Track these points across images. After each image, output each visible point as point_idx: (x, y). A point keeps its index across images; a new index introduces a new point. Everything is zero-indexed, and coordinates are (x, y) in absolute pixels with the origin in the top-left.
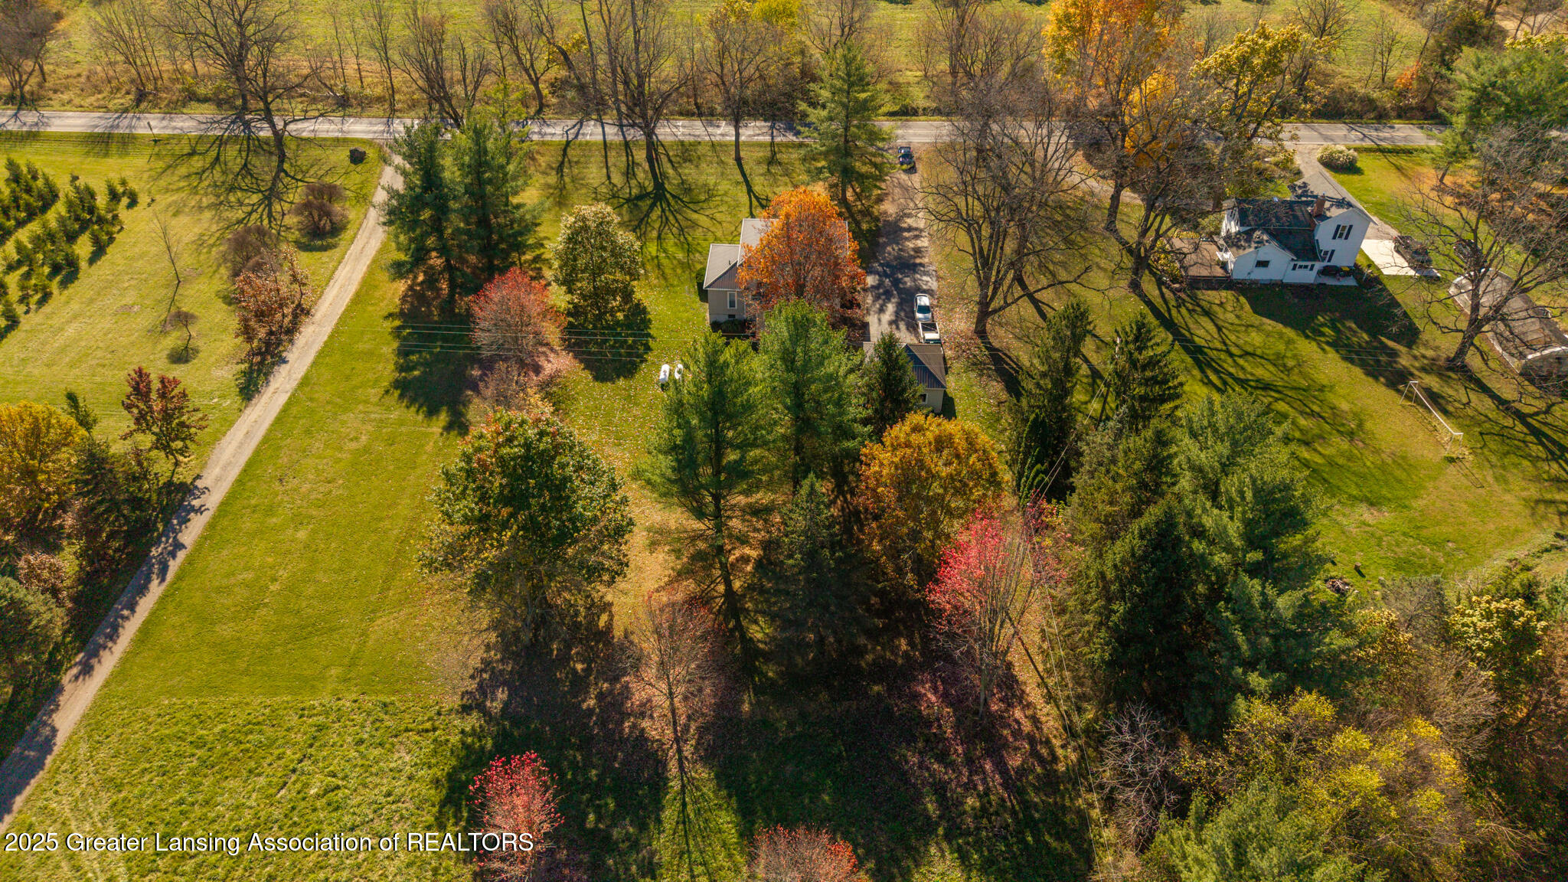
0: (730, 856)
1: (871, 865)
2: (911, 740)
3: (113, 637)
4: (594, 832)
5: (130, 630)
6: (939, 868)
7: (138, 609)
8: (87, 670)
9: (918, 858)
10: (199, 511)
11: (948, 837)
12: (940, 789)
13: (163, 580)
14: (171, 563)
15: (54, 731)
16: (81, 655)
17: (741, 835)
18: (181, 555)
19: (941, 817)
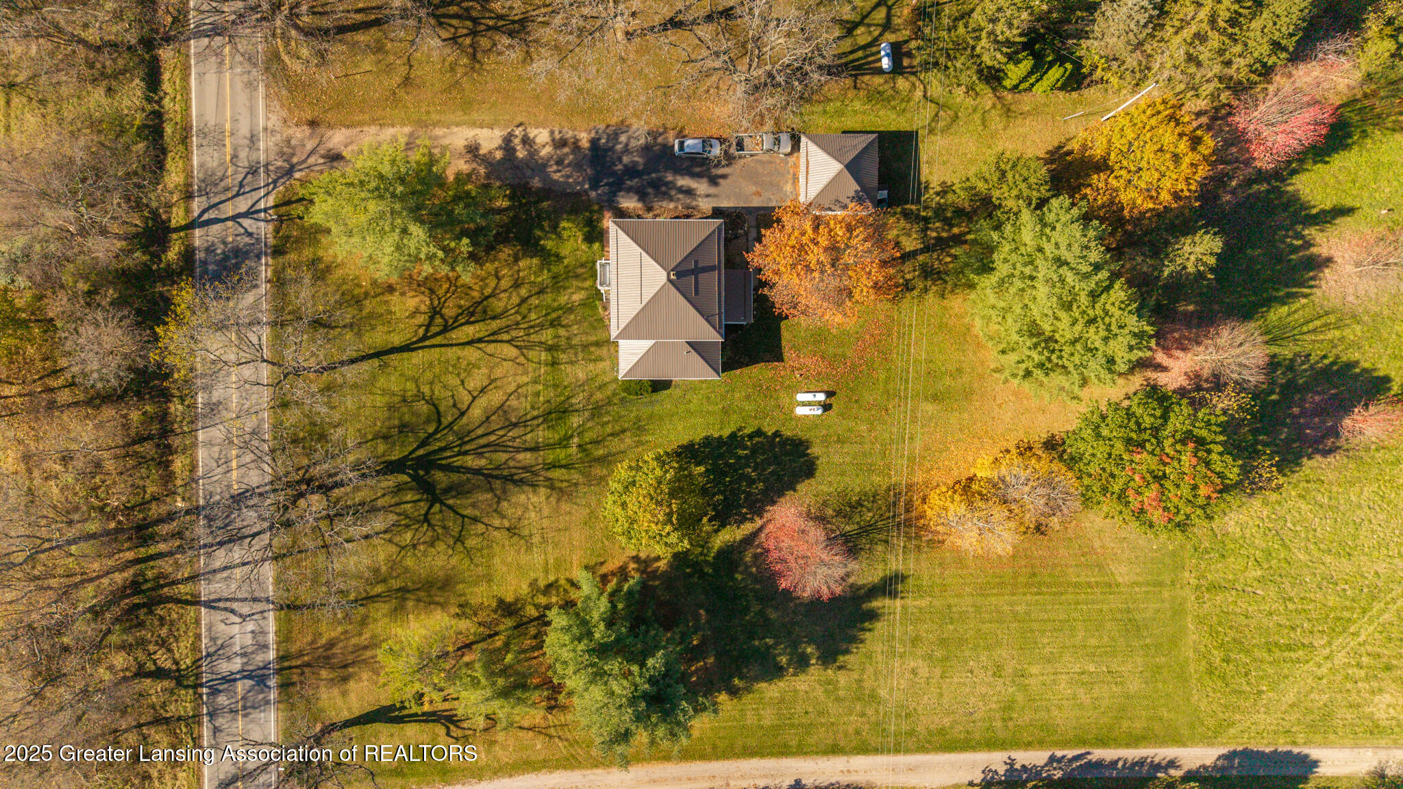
0: (1296, 311)
1: (1299, 228)
2: (1217, 197)
3: (1141, 762)
4: (1281, 393)
5: (1132, 754)
6: (1300, 186)
7: (1116, 758)
8: (1172, 764)
9: (1295, 198)
10: (1011, 763)
11: (1283, 180)
12: (1249, 182)
13: (1088, 753)
14: (1070, 756)
15: (1219, 758)
16: (1159, 775)
17: (1284, 304)
18: (1059, 754)
19: (1269, 184)
